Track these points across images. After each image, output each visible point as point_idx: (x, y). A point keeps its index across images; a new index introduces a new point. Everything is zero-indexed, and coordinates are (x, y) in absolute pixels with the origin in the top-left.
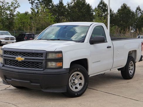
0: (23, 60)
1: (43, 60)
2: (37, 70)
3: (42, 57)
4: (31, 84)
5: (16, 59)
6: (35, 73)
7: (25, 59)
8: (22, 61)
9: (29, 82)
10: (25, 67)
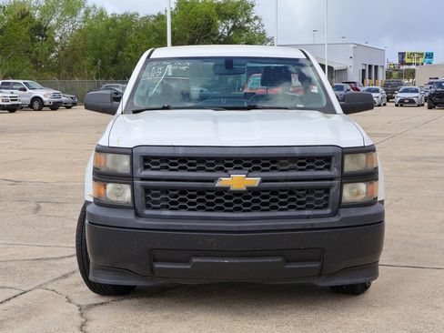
0: (256, 185)
1: (332, 179)
2: (308, 217)
3: (328, 168)
4: (287, 267)
5: (218, 184)
6: (312, 225)
7: (264, 181)
8: (249, 189)
9: (279, 260)
10: (256, 209)
